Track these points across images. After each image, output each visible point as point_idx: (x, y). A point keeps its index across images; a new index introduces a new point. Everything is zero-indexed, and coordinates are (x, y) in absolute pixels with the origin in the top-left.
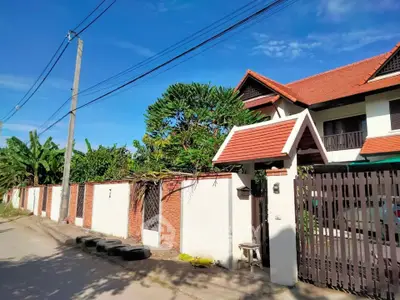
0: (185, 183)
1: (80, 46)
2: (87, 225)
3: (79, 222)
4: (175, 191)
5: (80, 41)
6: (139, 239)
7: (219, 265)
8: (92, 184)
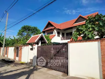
0: (23, 47)
1: (8, 15)
2: (7, 57)
3: (6, 56)
4: (21, 49)
5: (8, 13)
6: (15, 59)
7: (26, 63)
8: (8, 47)
